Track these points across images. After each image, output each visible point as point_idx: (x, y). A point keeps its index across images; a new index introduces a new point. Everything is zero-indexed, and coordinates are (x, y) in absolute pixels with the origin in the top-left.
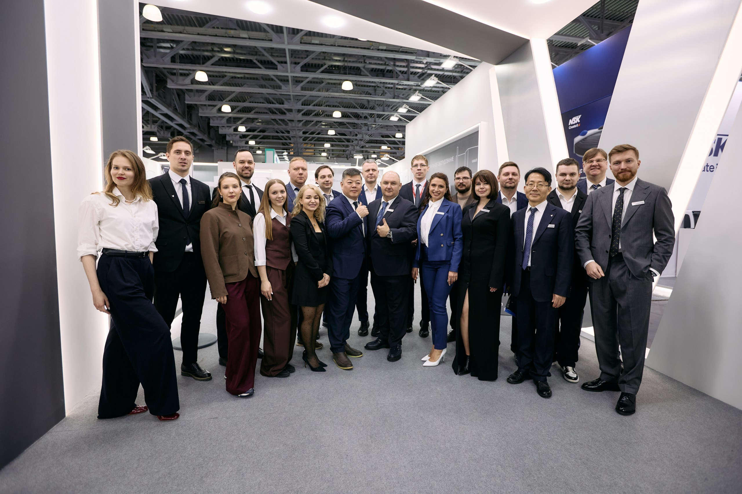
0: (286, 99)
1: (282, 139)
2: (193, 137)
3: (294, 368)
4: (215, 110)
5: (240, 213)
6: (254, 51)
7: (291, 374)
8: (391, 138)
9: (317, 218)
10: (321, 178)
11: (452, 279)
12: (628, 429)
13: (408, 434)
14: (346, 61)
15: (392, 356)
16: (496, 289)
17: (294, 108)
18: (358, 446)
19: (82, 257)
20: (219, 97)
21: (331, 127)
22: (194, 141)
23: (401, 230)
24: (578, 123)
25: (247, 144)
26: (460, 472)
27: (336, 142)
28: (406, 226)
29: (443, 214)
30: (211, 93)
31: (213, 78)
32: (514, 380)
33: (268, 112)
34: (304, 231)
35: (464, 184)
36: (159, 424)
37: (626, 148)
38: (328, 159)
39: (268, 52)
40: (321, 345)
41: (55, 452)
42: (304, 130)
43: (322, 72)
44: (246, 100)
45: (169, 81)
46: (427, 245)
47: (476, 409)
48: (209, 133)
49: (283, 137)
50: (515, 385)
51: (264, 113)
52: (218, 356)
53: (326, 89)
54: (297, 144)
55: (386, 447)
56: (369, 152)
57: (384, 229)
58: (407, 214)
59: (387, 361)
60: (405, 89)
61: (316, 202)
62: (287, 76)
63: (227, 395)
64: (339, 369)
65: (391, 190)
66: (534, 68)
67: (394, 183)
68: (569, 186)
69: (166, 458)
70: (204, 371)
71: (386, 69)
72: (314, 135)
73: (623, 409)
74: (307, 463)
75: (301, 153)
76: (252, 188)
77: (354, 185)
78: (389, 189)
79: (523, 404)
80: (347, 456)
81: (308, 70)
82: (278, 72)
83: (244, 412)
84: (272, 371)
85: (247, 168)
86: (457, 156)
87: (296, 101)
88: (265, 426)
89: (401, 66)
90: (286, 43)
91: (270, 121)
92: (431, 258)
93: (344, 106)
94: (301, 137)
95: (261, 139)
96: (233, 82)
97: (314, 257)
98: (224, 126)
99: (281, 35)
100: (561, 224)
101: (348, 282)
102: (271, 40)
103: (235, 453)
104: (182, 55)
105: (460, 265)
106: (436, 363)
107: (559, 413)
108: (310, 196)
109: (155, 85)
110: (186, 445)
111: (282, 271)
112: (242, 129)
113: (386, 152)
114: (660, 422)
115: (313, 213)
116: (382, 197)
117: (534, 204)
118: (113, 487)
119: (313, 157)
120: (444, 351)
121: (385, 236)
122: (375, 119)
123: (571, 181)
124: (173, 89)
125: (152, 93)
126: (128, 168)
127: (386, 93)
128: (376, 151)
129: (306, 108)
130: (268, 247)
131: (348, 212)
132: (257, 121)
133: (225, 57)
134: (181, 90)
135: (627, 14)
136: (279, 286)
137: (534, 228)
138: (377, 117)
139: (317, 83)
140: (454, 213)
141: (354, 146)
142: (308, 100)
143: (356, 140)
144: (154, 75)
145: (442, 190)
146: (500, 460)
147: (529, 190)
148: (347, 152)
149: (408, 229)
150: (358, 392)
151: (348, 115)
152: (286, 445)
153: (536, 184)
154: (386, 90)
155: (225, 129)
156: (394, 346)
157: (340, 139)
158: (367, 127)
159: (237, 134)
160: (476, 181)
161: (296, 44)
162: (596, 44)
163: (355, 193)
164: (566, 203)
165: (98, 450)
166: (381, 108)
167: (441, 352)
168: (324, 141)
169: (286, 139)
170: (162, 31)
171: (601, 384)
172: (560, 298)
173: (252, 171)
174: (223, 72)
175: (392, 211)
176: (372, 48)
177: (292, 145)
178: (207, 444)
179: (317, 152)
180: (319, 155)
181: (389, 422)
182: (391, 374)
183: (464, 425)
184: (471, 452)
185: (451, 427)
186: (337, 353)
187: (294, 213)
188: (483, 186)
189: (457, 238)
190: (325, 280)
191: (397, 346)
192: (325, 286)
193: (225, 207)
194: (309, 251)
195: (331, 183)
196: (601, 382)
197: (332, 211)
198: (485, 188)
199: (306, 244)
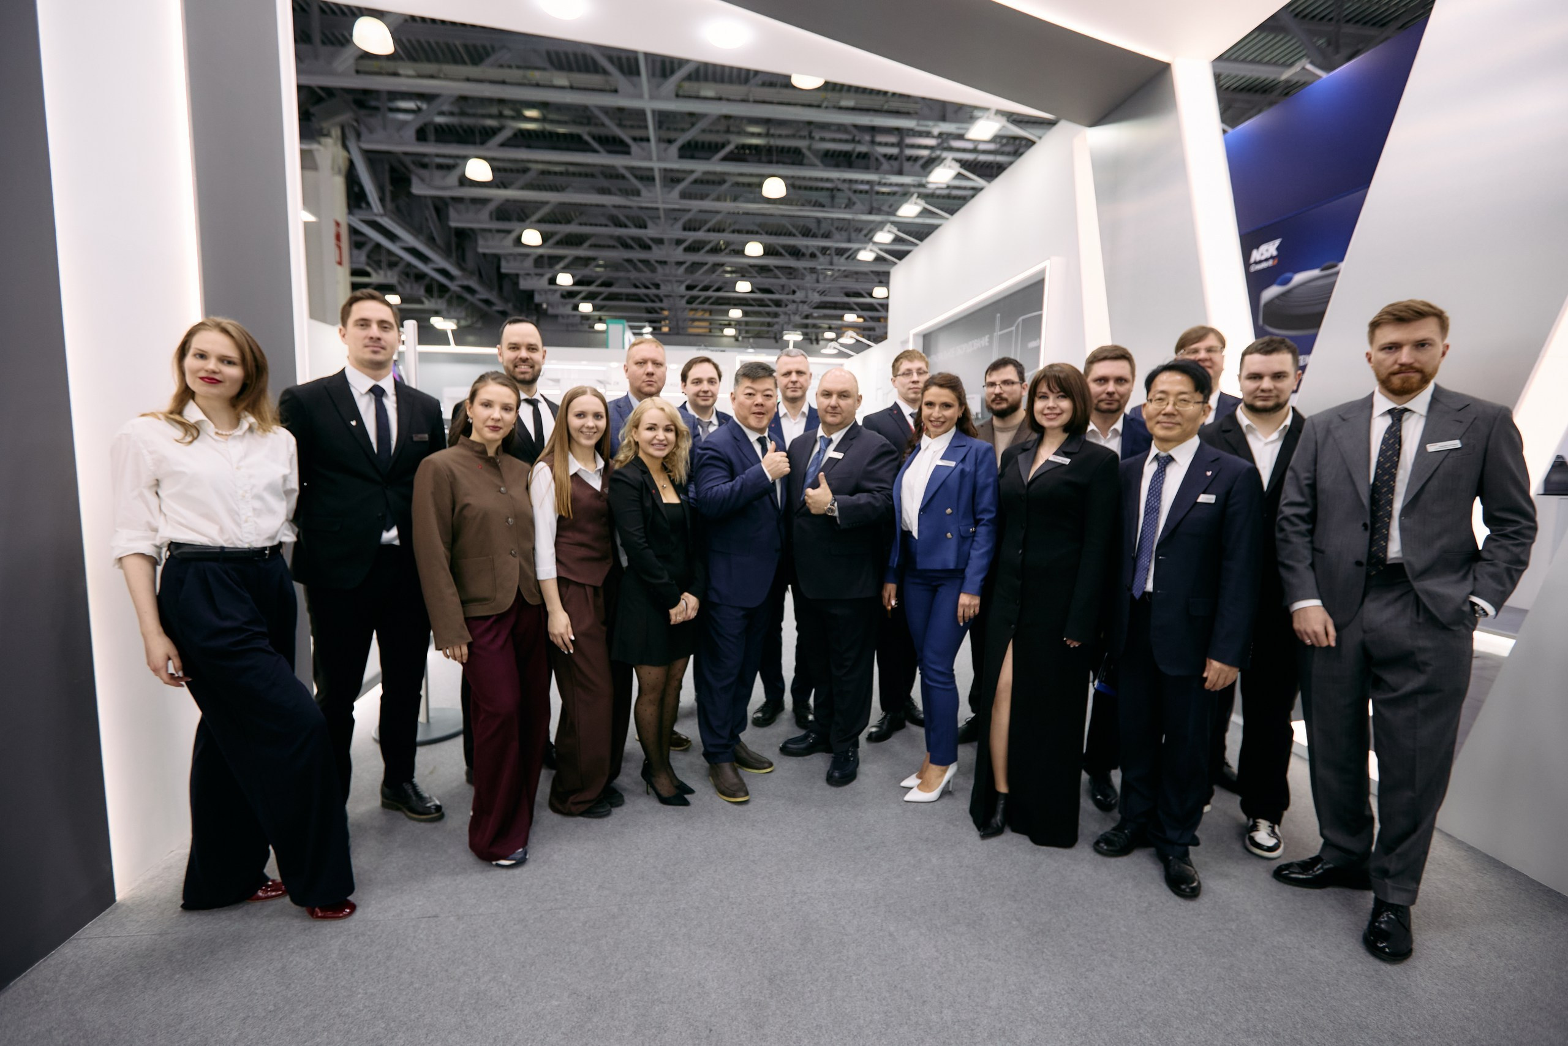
0: (651, 218)
1: (644, 301)
2: (468, 296)
3: (621, 796)
4: (509, 239)
5: (507, 461)
6: (583, 115)
7: (615, 811)
8: (865, 297)
9: (671, 471)
10: (693, 383)
11: (966, 610)
12: (1395, 998)
13: (857, 980)
14: (773, 136)
15: (837, 774)
16: (1079, 643)
17: (668, 236)
18: (739, 1006)
19: (120, 559)
20: (517, 213)
21: (743, 276)
22: (472, 304)
23: (859, 498)
24: (1272, 257)
25: (575, 310)
27: (754, 305)
28: (869, 491)
29: (953, 464)
30: (502, 205)
31: (503, 175)
32: (1111, 848)
33: (616, 244)
34: (638, 500)
35: (1005, 396)
38: (738, 340)
39: (611, 119)
40: (686, 740)
41: (70, 992)
42: (688, 282)
43: (725, 159)
44: (573, 219)
45: (415, 181)
46: (915, 534)
47: (1020, 919)
48: (501, 288)
49: (647, 295)
51: (609, 246)
52: (462, 766)
53: (732, 196)
54: (676, 310)
55: (802, 1011)
56: (820, 326)
57: (820, 497)
58: (873, 461)
59: (825, 784)
60: (894, 194)
61: (666, 439)
62: (651, 169)
64: (720, 801)
65: (839, 410)
66: (1178, 128)
67: (845, 394)
68: (1270, 403)
69: (305, 1018)
70: (429, 800)
71: (855, 152)
72: (709, 293)
73: (1384, 947)
75: (684, 328)
76: (540, 404)
77: (759, 399)
78: (834, 408)
79: (1132, 912)
80: (711, 1030)
81: (695, 156)
82: (632, 159)
83: (496, 904)
84: (574, 802)
85: (524, 361)
86: (997, 333)
87: (672, 221)
88: (537, 940)
89: (886, 144)
90: (646, 96)
91: (621, 264)
92: (924, 563)
93: (770, 231)
94: (684, 297)
95: (605, 299)
96: (545, 183)
97: (657, 556)
98: (528, 273)
99: (635, 79)
100: (1233, 493)
101: (742, 613)
102: (616, 91)
103: (459, 1012)
104: (440, 125)
105: (985, 580)
106: (933, 795)
107: (1219, 941)
108: (655, 425)
109: (388, 188)
110: (355, 984)
111: (595, 588)
112: (565, 280)
113: (852, 326)
114: (1476, 981)
115: (659, 462)
116: (818, 427)
117: (1166, 446)
119: (706, 338)
120: (952, 769)
121: (821, 512)
122: (832, 259)
123: (1275, 391)
124: (425, 197)
125: (384, 206)
126: (229, 359)
127: (854, 204)
128: (834, 324)
129: (692, 236)
130: (562, 536)
131: (745, 460)
132: (594, 263)
133: (528, 131)
134: (441, 199)
135: (1396, 10)
136: (588, 621)
137: (1163, 503)
138: (836, 255)
139: (714, 183)
140: (977, 464)
141: (789, 315)
142: (694, 219)
143: (794, 302)
144: (387, 167)
145: (948, 413)
147: (1155, 412)
148: (776, 327)
149: (875, 497)
150: (753, 861)
151: (778, 251)
152: (575, 996)
153: (1171, 399)
154: (854, 198)
155: (532, 279)
156: (843, 752)
157: (762, 300)
158: (814, 276)
159: (556, 291)
160: (1039, 390)
161: (667, 99)
162: (1325, 75)
163: (760, 417)
164: (1261, 444)
165: (164, 989)
166: (845, 234)
167: (945, 772)
168: (728, 304)
169: (653, 301)
170: (395, 74)
171: (1321, 871)
172: (1221, 668)
173: (537, 368)
174: (523, 161)
175: (839, 456)
176: (825, 104)
177: (666, 313)
178: (401, 985)
179: (715, 326)
180: (720, 334)
181: (815, 942)
182: (831, 818)
183: (990, 960)
184: (1002, 1039)
185: (959, 966)
186: (716, 763)
187: (621, 462)
188: (1054, 401)
189: (983, 519)
190: (687, 606)
191: (847, 752)
192: (686, 619)
193: (472, 449)
194: (647, 545)
195: (714, 396)
196: (1319, 866)
197: (708, 458)
198: (1058, 406)
199: (639, 529)
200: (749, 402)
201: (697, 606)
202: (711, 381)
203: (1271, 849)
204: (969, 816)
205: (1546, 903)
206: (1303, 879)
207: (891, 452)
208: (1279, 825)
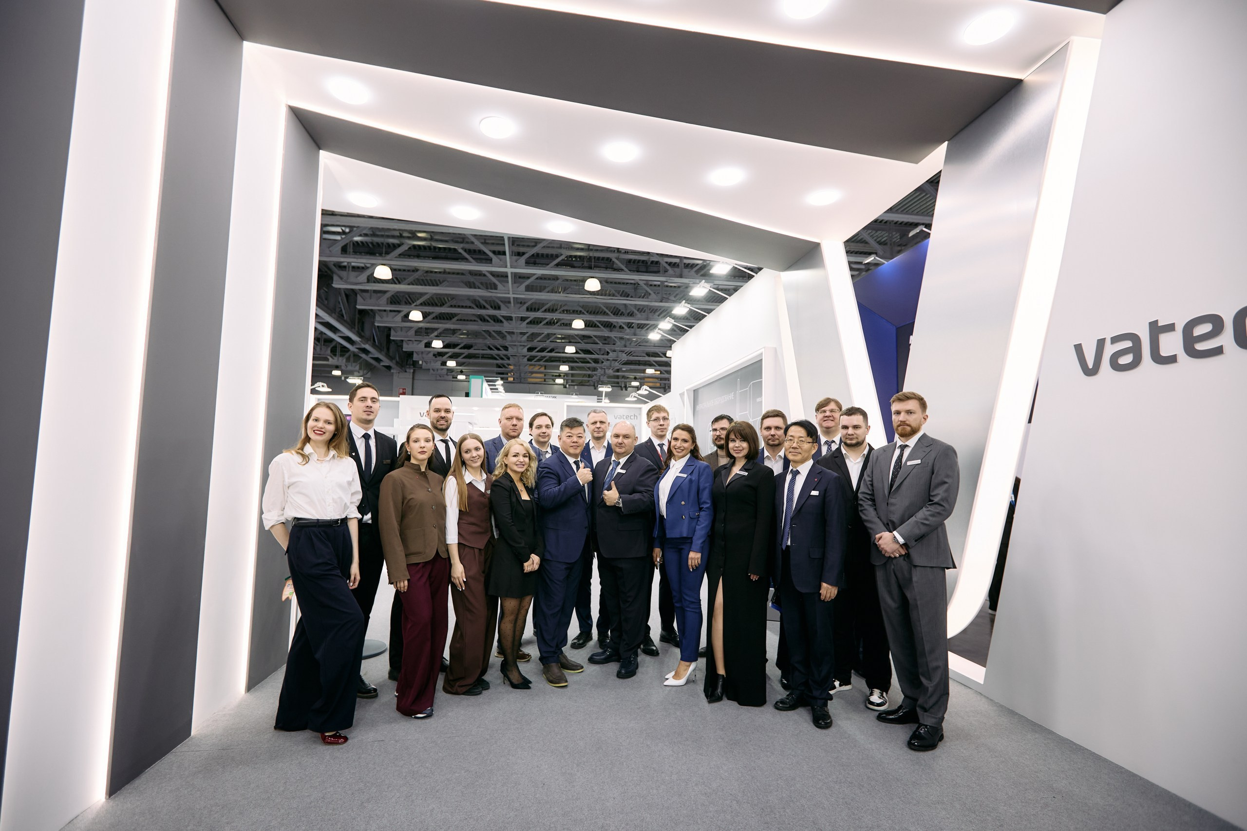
0: (504, 304)
1: (496, 359)
2: (363, 356)
3: (489, 685)
4: (399, 317)
5: (431, 474)
7: (484, 692)
8: (662, 357)
9: (525, 481)
10: (536, 428)
11: (693, 561)
13: (626, 764)
15: (623, 673)
16: (758, 577)
17: (515, 315)
18: (560, 775)
20: (406, 298)
21: (570, 342)
23: (634, 496)
25: (443, 365)
26: (683, 806)
27: (578, 362)
28: (640, 492)
29: (685, 476)
30: (394, 295)
31: (399, 274)
32: (784, 707)
33: (476, 319)
34: (507, 497)
35: (719, 437)
36: (309, 746)
37: (907, 397)
38: (566, 387)
39: (479, 240)
40: (529, 655)
42: (529, 346)
43: (556, 266)
44: (446, 303)
45: (335, 278)
46: (665, 517)
47: (723, 739)
48: (388, 349)
49: (498, 355)
50: (785, 712)
51: (471, 320)
53: (563, 288)
54: (520, 366)
56: (628, 378)
57: (612, 496)
58: (642, 475)
59: (616, 678)
60: (678, 288)
61: (524, 461)
62: (506, 273)
63: (398, 715)
64: (549, 687)
65: (623, 445)
67: (627, 436)
68: (854, 442)
69: (318, 782)
70: (369, 686)
71: (649, 261)
72: (545, 354)
73: (916, 743)
74: (493, 791)
75: (525, 379)
76: (449, 443)
77: (575, 439)
78: (621, 444)
79: (789, 735)
80: (544, 784)
81: (537, 262)
82: (492, 267)
83: (417, 735)
84: (459, 686)
85: (443, 418)
86: (739, 391)
87: (519, 305)
88: (443, 750)
91: (480, 332)
92: (671, 534)
93: (590, 310)
94: (526, 356)
95: (464, 358)
96: (428, 278)
97: (518, 531)
98: (410, 339)
100: (827, 490)
101: (565, 566)
103: (404, 779)
104: (357, 242)
105: (705, 543)
106: (682, 682)
107: (835, 747)
108: (518, 453)
111: (480, 550)
112: (437, 344)
113: (650, 378)
115: (519, 475)
116: (612, 455)
117: (796, 465)
118: (256, 809)
120: (693, 666)
121: (613, 504)
122: (634, 331)
123: (855, 435)
124: (340, 289)
126: (329, 421)
127: (650, 294)
128: (638, 376)
129: (533, 315)
130: (461, 520)
131: (567, 474)
132: (460, 333)
133: (419, 246)
134: (352, 290)
136: (475, 570)
137: (794, 496)
138: (639, 328)
139: (550, 280)
140: (700, 476)
141: (605, 369)
142: (536, 303)
143: (608, 360)
145: (686, 445)
146: (738, 796)
147: (789, 446)
148: (595, 377)
149: (643, 496)
150: (570, 715)
151: (596, 324)
152: (468, 772)
153: (796, 440)
154: (651, 289)
155: (413, 343)
156: (627, 658)
157: (583, 359)
158: (623, 342)
159: (429, 352)
160: (730, 437)
162: (886, 262)
163: (576, 449)
164: (853, 464)
165: (235, 772)
166: (644, 315)
167: (689, 666)
168: (559, 361)
169: (502, 359)
171: (900, 714)
172: (828, 588)
173: (449, 422)
174: (413, 266)
175: (624, 471)
177: (512, 367)
178: (369, 769)
179: (548, 377)
180: (552, 382)
181: (604, 749)
182: (618, 694)
183: (702, 756)
184: (703, 786)
185: (684, 758)
186: (547, 664)
187: (496, 476)
188: (738, 443)
189: (703, 507)
190: (533, 563)
191: (630, 657)
192: (533, 570)
193: (412, 469)
194: (513, 524)
195: (549, 436)
196: (901, 711)
197: (545, 473)
198: (741, 445)
199: (509, 514)
200: (569, 440)
201: (539, 562)
202: (547, 427)
203: (879, 705)
204: (703, 692)
205: (1030, 730)
206: (892, 718)
207: (654, 470)
208: (887, 693)
